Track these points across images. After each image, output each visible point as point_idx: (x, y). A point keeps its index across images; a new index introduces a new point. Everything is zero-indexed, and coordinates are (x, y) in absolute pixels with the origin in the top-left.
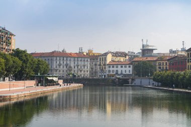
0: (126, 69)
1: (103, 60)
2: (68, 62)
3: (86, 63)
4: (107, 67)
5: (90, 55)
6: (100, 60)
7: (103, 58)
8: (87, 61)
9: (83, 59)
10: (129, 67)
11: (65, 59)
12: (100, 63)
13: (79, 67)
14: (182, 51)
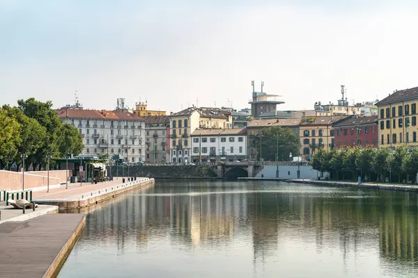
0: (231, 144)
1: (180, 126)
2: (99, 131)
3: (137, 133)
4: (190, 140)
5: (142, 114)
6: (174, 126)
7: (180, 121)
8: (140, 127)
9: (130, 124)
10: (240, 140)
11: (91, 123)
12: (174, 131)
13: (123, 142)
14: (340, 105)
